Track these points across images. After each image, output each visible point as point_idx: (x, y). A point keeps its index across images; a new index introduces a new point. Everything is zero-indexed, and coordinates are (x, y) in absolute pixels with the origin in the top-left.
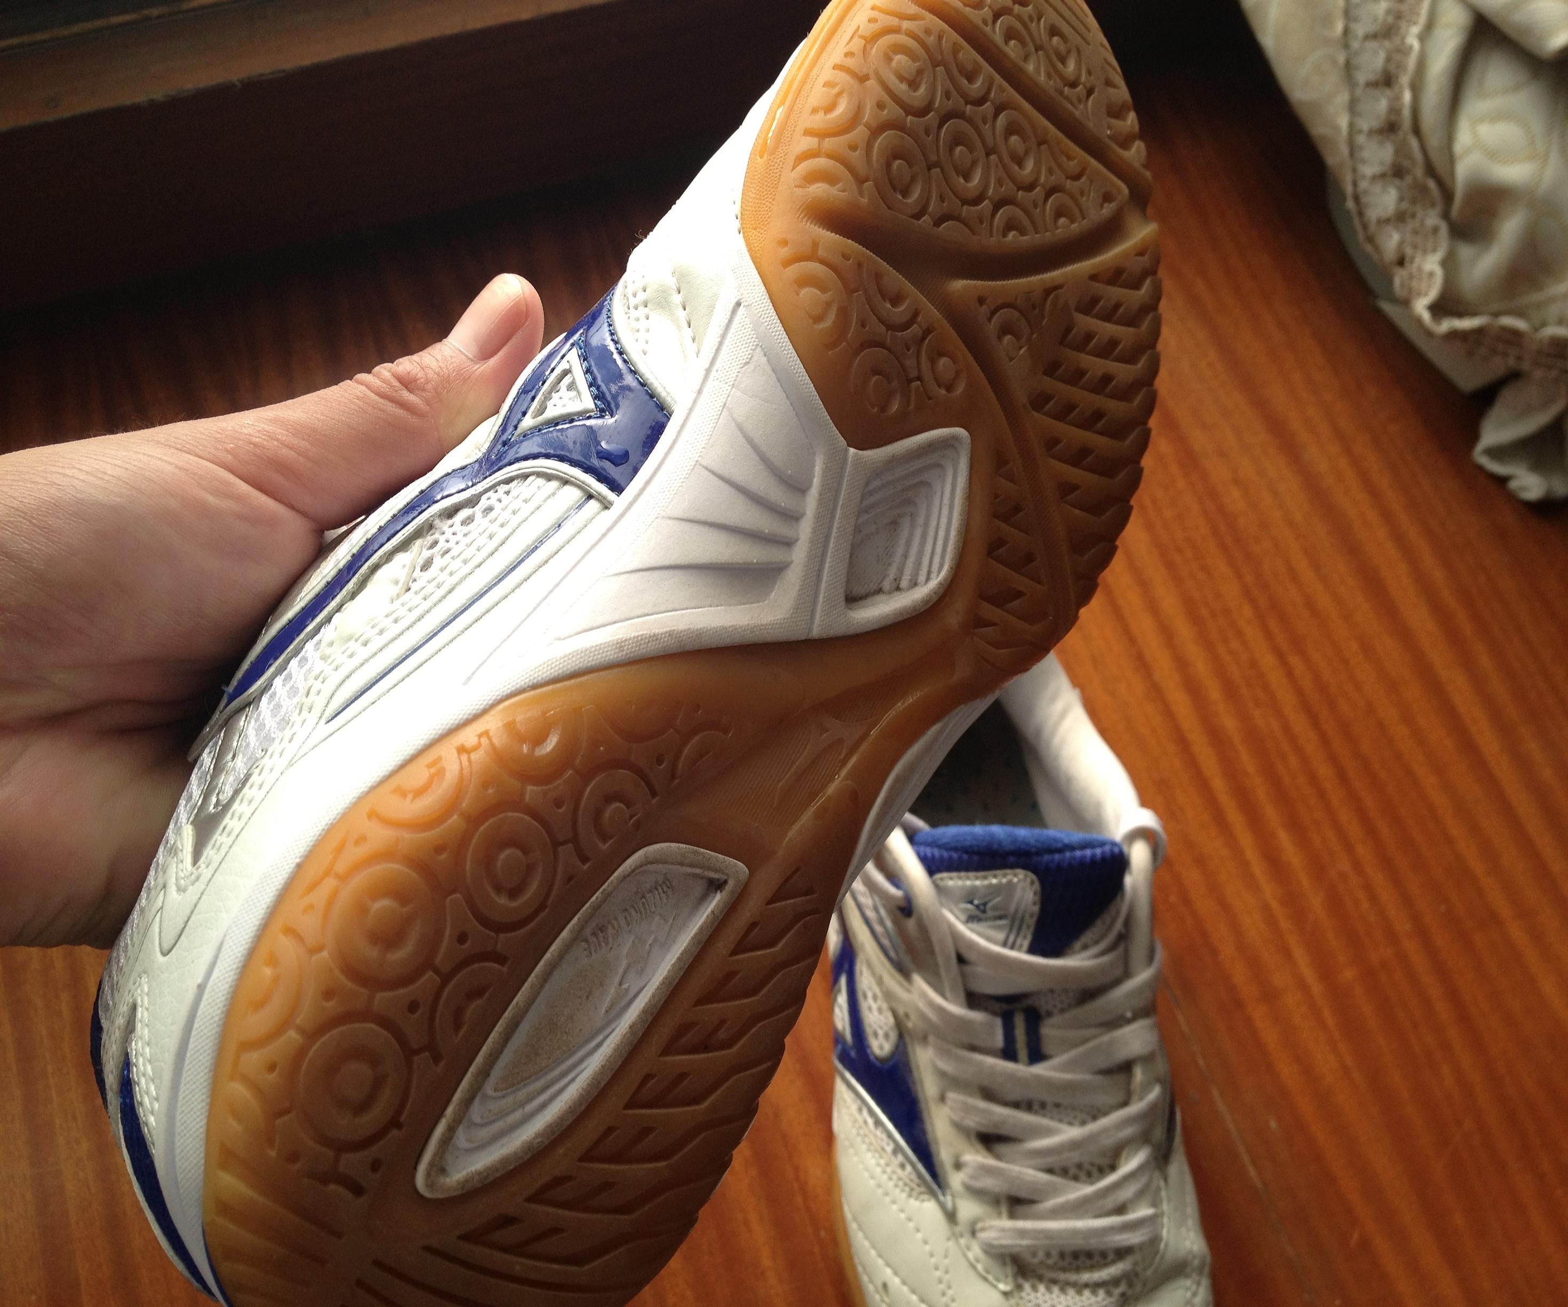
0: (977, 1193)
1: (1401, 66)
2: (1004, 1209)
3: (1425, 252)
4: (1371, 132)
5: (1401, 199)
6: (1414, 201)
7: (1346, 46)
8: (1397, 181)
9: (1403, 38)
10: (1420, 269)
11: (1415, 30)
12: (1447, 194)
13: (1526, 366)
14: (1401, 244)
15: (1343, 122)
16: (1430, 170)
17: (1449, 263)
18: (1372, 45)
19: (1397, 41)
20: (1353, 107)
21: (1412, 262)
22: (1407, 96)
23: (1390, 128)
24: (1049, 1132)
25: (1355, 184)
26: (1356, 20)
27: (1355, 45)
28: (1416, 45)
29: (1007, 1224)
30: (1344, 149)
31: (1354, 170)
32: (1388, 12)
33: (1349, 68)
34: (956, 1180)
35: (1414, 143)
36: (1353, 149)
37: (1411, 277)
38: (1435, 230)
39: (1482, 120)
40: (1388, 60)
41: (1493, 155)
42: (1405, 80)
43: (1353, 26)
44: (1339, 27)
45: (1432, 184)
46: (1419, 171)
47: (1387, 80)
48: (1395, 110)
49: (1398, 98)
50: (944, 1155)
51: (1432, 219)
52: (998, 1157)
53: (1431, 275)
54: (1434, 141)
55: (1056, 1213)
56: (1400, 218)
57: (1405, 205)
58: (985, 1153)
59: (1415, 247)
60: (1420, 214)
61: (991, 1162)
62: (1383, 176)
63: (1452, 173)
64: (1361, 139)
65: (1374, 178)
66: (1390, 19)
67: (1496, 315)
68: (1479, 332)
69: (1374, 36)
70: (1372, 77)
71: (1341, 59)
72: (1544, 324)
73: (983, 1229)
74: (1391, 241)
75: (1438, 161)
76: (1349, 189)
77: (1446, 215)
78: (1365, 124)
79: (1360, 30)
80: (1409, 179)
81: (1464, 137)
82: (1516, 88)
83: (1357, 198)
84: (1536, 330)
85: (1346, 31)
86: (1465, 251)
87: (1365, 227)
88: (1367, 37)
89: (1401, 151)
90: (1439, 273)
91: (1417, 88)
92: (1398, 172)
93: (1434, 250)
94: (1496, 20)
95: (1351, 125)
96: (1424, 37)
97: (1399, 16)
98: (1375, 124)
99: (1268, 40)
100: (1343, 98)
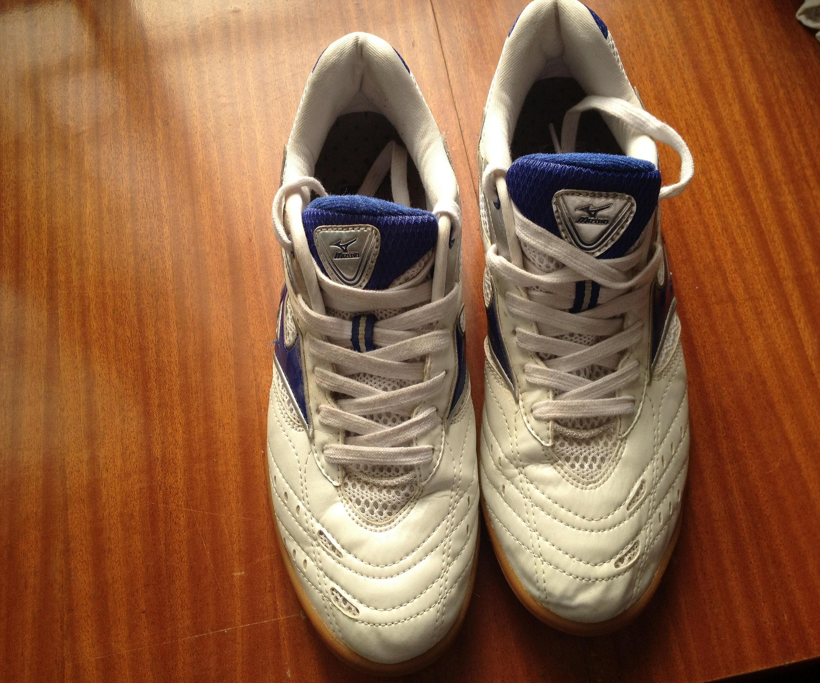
0: (327, 427)
2: (341, 437)
24: (369, 393)
29: (341, 446)
34: (316, 419)
50: (311, 404)
52: (341, 408)
55: (369, 442)
58: (333, 404)
61: (336, 409)
73: (327, 449)
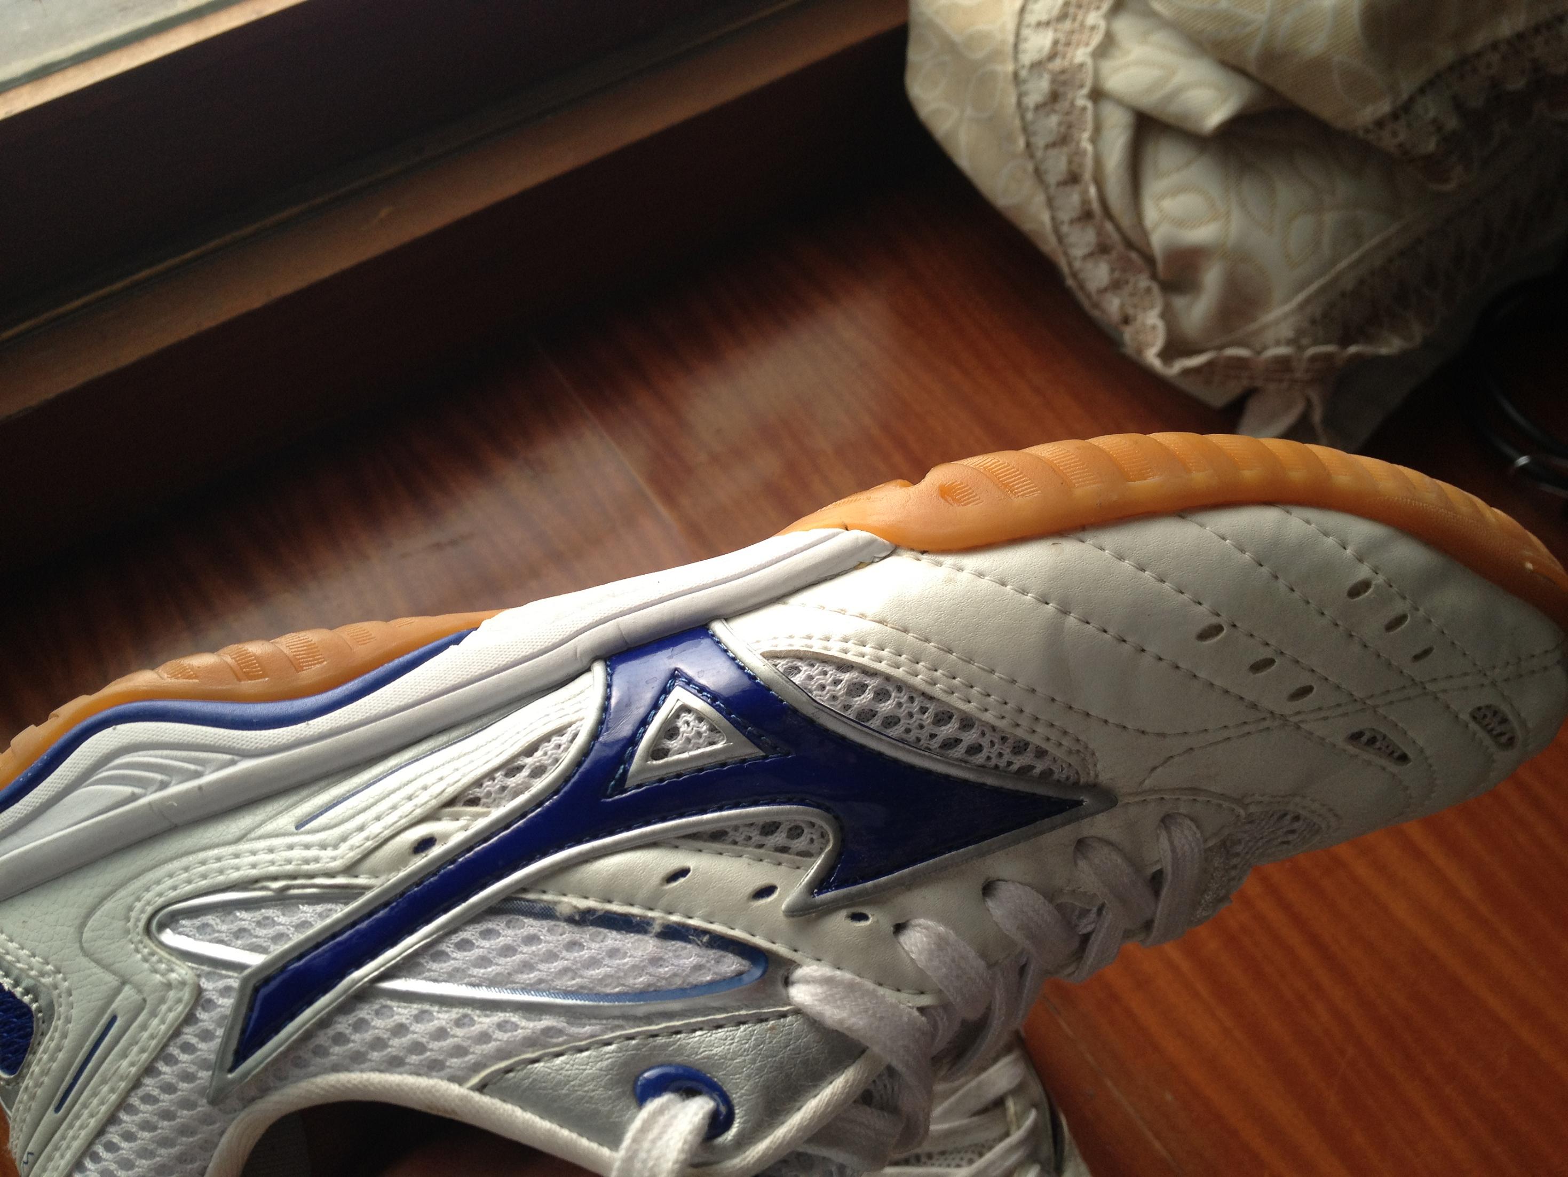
1: (1081, 165)
3: (1145, 310)
4: (1072, 222)
5: (1113, 270)
6: (1124, 270)
7: (1032, 156)
8: (1106, 257)
9: (1078, 143)
10: (1144, 324)
11: (1086, 135)
12: (1150, 260)
13: (1258, 383)
14: (1122, 306)
15: (1046, 217)
16: (1129, 244)
17: (1167, 315)
18: (1053, 152)
19: (1073, 145)
20: (1050, 203)
21: (1135, 319)
22: (1092, 191)
23: (1086, 216)
25: (1070, 265)
26: (1034, 134)
27: (1039, 154)
28: (1089, 148)
30: (1053, 240)
31: (1066, 254)
32: (1060, 124)
33: (1038, 174)
35: (1109, 227)
36: (1060, 238)
37: (1137, 332)
38: (1148, 290)
39: (1163, 196)
40: (1070, 162)
41: (1180, 223)
42: (1087, 175)
43: (1033, 140)
44: (1021, 143)
45: (1134, 255)
46: (1120, 247)
47: (1073, 178)
48: (1085, 202)
49: (1086, 192)
51: (1144, 282)
53: (1154, 328)
54: (1126, 222)
56: (1116, 286)
57: (1117, 275)
59: (1135, 306)
60: (1132, 280)
62: (1091, 255)
63: (1148, 244)
64: (1065, 229)
65: (1086, 257)
66: (1063, 129)
67: (1221, 348)
68: (1210, 364)
69: (1053, 145)
70: (1060, 177)
71: (1030, 167)
72: (1265, 348)
74: (1114, 305)
75: (1133, 236)
76: (1065, 269)
77: (1154, 276)
78: (1065, 216)
79: (1040, 141)
80: (1114, 254)
81: (1151, 214)
82: (1188, 164)
83: (1075, 275)
84: (1259, 353)
85: (1028, 145)
86: (1180, 302)
87: (1089, 296)
88: (1047, 147)
89: (1100, 232)
90: (1160, 325)
91: (1099, 182)
92: (1103, 249)
93: (1152, 307)
94: (1155, 113)
95: (1053, 218)
96: (1094, 140)
97: (1070, 126)
98: (1074, 214)
99: (964, 161)
100: (1040, 198)
